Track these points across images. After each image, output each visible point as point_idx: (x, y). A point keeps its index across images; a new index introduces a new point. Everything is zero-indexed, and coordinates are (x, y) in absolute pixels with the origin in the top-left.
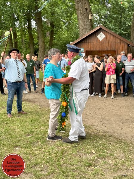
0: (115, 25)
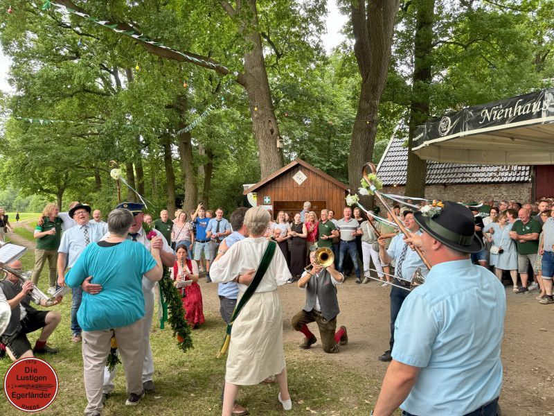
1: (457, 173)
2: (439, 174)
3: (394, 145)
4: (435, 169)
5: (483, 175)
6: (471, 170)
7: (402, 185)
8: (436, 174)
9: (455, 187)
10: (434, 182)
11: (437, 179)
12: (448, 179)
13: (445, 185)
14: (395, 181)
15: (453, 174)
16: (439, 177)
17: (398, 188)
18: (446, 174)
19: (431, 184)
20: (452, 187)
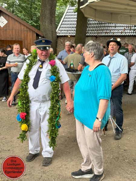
0: (24, 16)
1: (103, 30)
2: (94, 30)
3: (69, 11)
4: (91, 27)
5: (116, 31)
6: (110, 28)
7: (73, 36)
8: (92, 30)
9: (101, 38)
10: (91, 35)
11: (92, 33)
12: (98, 33)
13: (96, 37)
14: (69, 33)
15: (101, 30)
16: (94, 32)
17: (71, 38)
18: (97, 30)
19: (89, 36)
20: (100, 38)
